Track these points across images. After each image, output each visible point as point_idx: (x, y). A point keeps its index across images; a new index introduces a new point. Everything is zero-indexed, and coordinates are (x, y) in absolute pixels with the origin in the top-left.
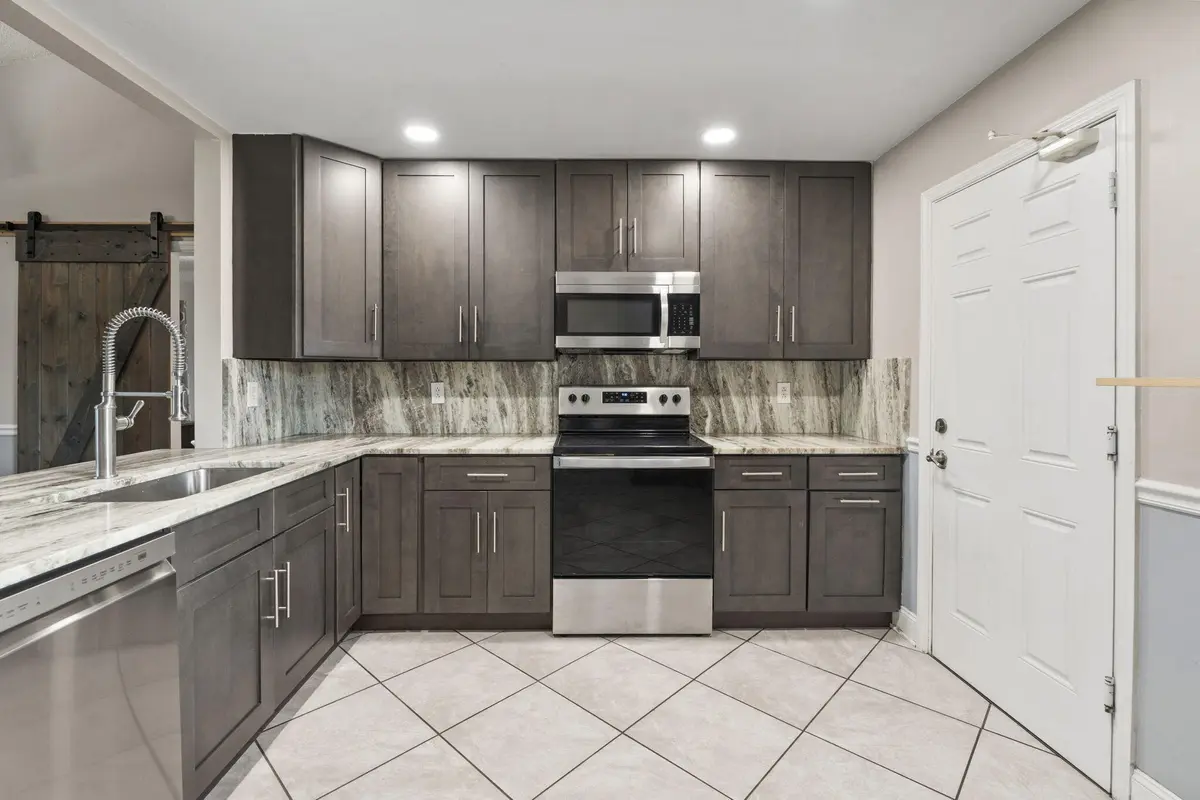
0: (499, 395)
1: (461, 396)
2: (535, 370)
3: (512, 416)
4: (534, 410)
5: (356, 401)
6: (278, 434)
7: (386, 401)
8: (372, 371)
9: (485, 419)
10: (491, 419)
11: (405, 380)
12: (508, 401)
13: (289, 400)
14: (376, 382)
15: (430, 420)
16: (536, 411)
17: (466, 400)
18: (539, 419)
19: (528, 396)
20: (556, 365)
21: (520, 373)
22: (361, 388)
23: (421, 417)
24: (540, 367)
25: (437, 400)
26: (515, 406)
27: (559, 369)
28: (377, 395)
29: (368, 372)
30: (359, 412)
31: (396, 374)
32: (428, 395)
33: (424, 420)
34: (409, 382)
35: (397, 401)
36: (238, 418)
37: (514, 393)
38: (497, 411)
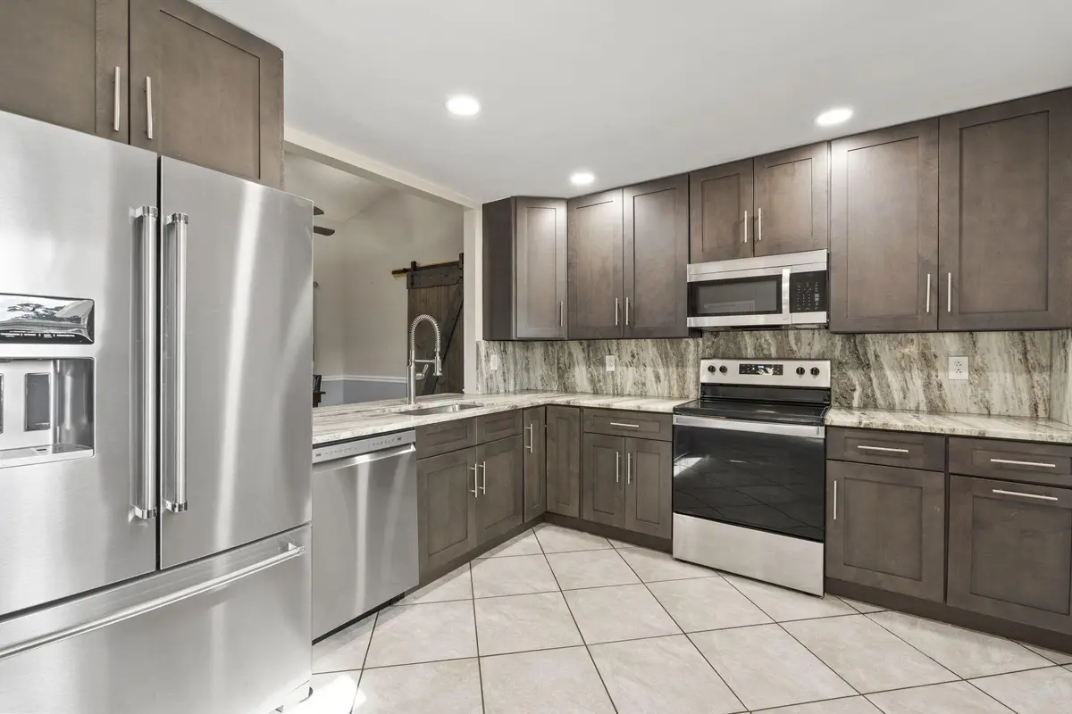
0: (654, 366)
1: (627, 366)
2: (683, 345)
3: (664, 383)
4: (682, 378)
5: (559, 368)
6: (512, 389)
7: (577, 369)
8: (568, 347)
9: (644, 384)
10: (648, 384)
11: (589, 352)
12: (661, 371)
13: (519, 367)
14: (570, 354)
15: (605, 384)
16: (684, 379)
17: (630, 369)
18: (686, 386)
19: (677, 366)
20: (700, 341)
21: (671, 348)
22: (562, 359)
23: (599, 381)
24: (687, 343)
25: (610, 368)
26: (667, 374)
27: (704, 344)
28: (571, 365)
29: (566, 347)
30: (561, 377)
31: (583, 350)
32: (603, 364)
33: (601, 384)
34: (591, 355)
35: (584, 368)
36: (485, 376)
37: (666, 364)
38: (653, 379)
